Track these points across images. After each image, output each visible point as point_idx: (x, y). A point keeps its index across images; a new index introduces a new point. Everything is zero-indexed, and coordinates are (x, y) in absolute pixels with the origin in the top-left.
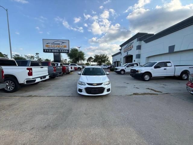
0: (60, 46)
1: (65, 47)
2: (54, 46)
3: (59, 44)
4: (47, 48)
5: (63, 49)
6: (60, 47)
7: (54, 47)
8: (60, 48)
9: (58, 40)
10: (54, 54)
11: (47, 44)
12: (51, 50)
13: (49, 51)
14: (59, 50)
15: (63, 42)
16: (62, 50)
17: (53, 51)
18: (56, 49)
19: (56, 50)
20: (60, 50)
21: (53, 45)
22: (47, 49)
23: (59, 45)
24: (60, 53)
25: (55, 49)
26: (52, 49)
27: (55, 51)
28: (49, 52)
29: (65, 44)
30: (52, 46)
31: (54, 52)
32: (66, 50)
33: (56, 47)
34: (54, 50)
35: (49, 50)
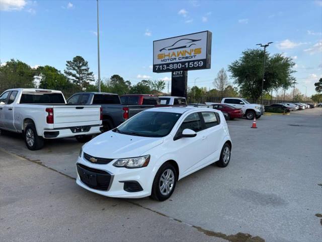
0: (186, 51)
1: (198, 51)
2: (174, 54)
3: (185, 47)
4: (159, 62)
5: (193, 59)
6: (187, 55)
7: (173, 57)
8: (187, 58)
9: (182, 38)
10: (173, 75)
11: (161, 50)
12: (168, 65)
13: (163, 67)
14: (183, 63)
15: (194, 41)
16: (189, 62)
17: (171, 67)
18: (177, 61)
19: (177, 63)
20: (186, 62)
21: (171, 52)
22: (160, 65)
23: (184, 49)
24: (185, 70)
25: (174, 61)
26: (170, 62)
27: (175, 66)
28: (163, 71)
29: (198, 45)
30: (169, 55)
31: (173, 71)
32: (199, 61)
33: (178, 55)
34: (173, 63)
35: (163, 65)
